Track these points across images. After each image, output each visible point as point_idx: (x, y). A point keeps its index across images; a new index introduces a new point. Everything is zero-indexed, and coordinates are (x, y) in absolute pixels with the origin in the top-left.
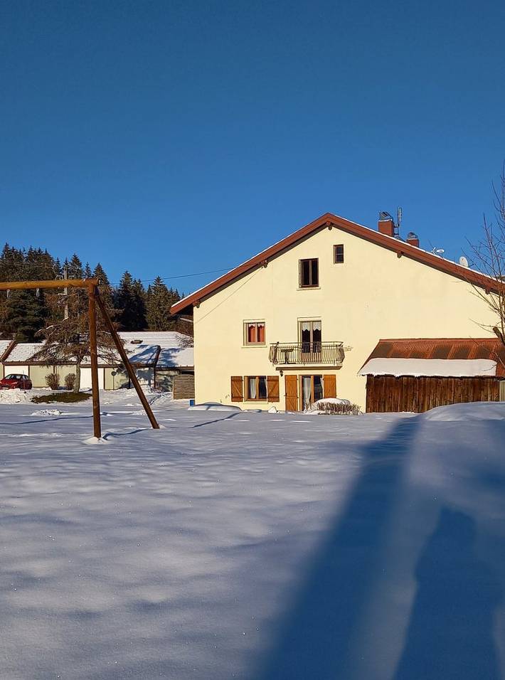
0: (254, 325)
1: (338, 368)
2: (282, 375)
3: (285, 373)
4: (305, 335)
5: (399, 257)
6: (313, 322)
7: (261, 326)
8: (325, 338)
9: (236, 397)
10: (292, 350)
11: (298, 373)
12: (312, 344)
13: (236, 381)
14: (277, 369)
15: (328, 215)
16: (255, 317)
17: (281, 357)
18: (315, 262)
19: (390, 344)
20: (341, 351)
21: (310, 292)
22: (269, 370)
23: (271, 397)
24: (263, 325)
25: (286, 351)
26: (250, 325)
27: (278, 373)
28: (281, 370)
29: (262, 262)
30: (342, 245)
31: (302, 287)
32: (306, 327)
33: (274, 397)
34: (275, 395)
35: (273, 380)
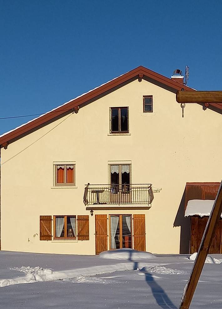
0: (63, 167)
1: (148, 208)
2: (92, 215)
3: (96, 212)
4: (114, 177)
5: (204, 109)
6: (122, 165)
7: (70, 168)
8: (134, 180)
9: (45, 236)
10: (102, 191)
11: (108, 212)
12: (120, 186)
13: (45, 220)
14: (87, 209)
15: (141, 68)
16: (65, 159)
17: (91, 197)
18: (125, 110)
19: (198, 187)
20: (151, 193)
21: (119, 138)
22: (80, 210)
23: (81, 236)
24: (72, 167)
25: (97, 192)
26: (59, 167)
27: (88, 213)
28: (92, 209)
29: (74, 108)
30: (152, 96)
31: (112, 133)
32: (116, 170)
33: (83, 236)
34: (85, 234)
35: (83, 220)
